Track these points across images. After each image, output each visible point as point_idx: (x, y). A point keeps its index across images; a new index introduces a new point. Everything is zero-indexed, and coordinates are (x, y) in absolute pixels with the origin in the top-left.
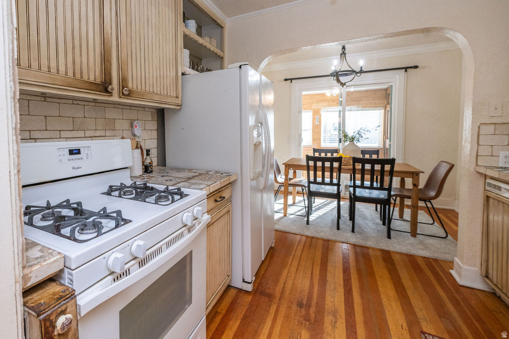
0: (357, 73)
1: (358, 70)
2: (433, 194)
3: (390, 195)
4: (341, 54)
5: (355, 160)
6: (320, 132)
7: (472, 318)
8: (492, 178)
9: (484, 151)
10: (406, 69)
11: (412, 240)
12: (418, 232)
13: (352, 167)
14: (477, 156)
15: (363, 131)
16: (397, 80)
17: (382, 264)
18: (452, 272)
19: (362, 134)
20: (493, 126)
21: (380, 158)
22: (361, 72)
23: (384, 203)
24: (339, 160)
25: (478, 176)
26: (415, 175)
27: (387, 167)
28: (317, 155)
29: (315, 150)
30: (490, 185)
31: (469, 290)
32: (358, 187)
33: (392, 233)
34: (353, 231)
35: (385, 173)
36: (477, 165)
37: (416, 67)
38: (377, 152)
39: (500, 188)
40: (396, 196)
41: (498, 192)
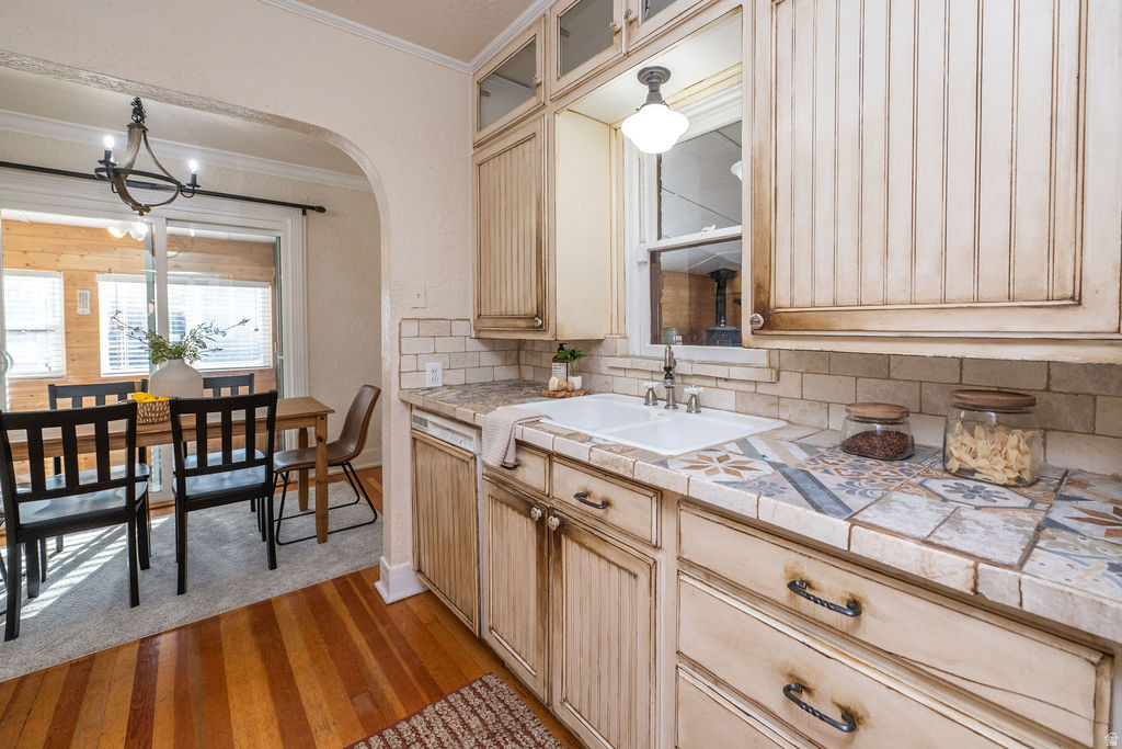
0: (181, 189)
1: (185, 181)
2: (352, 448)
3: (270, 472)
4: (131, 127)
5: (177, 407)
6: (94, 337)
7: (400, 659)
8: (418, 408)
9: (408, 364)
10: (305, 209)
11: (320, 549)
12: (331, 527)
13: (168, 426)
14: (400, 372)
15: (204, 334)
16: (287, 229)
17: (248, 643)
18: (379, 585)
19: (204, 340)
20: (416, 323)
21: (256, 392)
22: (193, 189)
23: (259, 495)
24: (129, 412)
25: (402, 406)
26: (320, 417)
27: (261, 413)
28: (65, 404)
29: (55, 392)
30: (415, 419)
31: (399, 606)
32: (193, 473)
33: (280, 552)
34: (182, 590)
35: (258, 427)
36: (401, 389)
37: (321, 210)
38: (248, 379)
39: (424, 422)
40: (288, 469)
41: (423, 428)
